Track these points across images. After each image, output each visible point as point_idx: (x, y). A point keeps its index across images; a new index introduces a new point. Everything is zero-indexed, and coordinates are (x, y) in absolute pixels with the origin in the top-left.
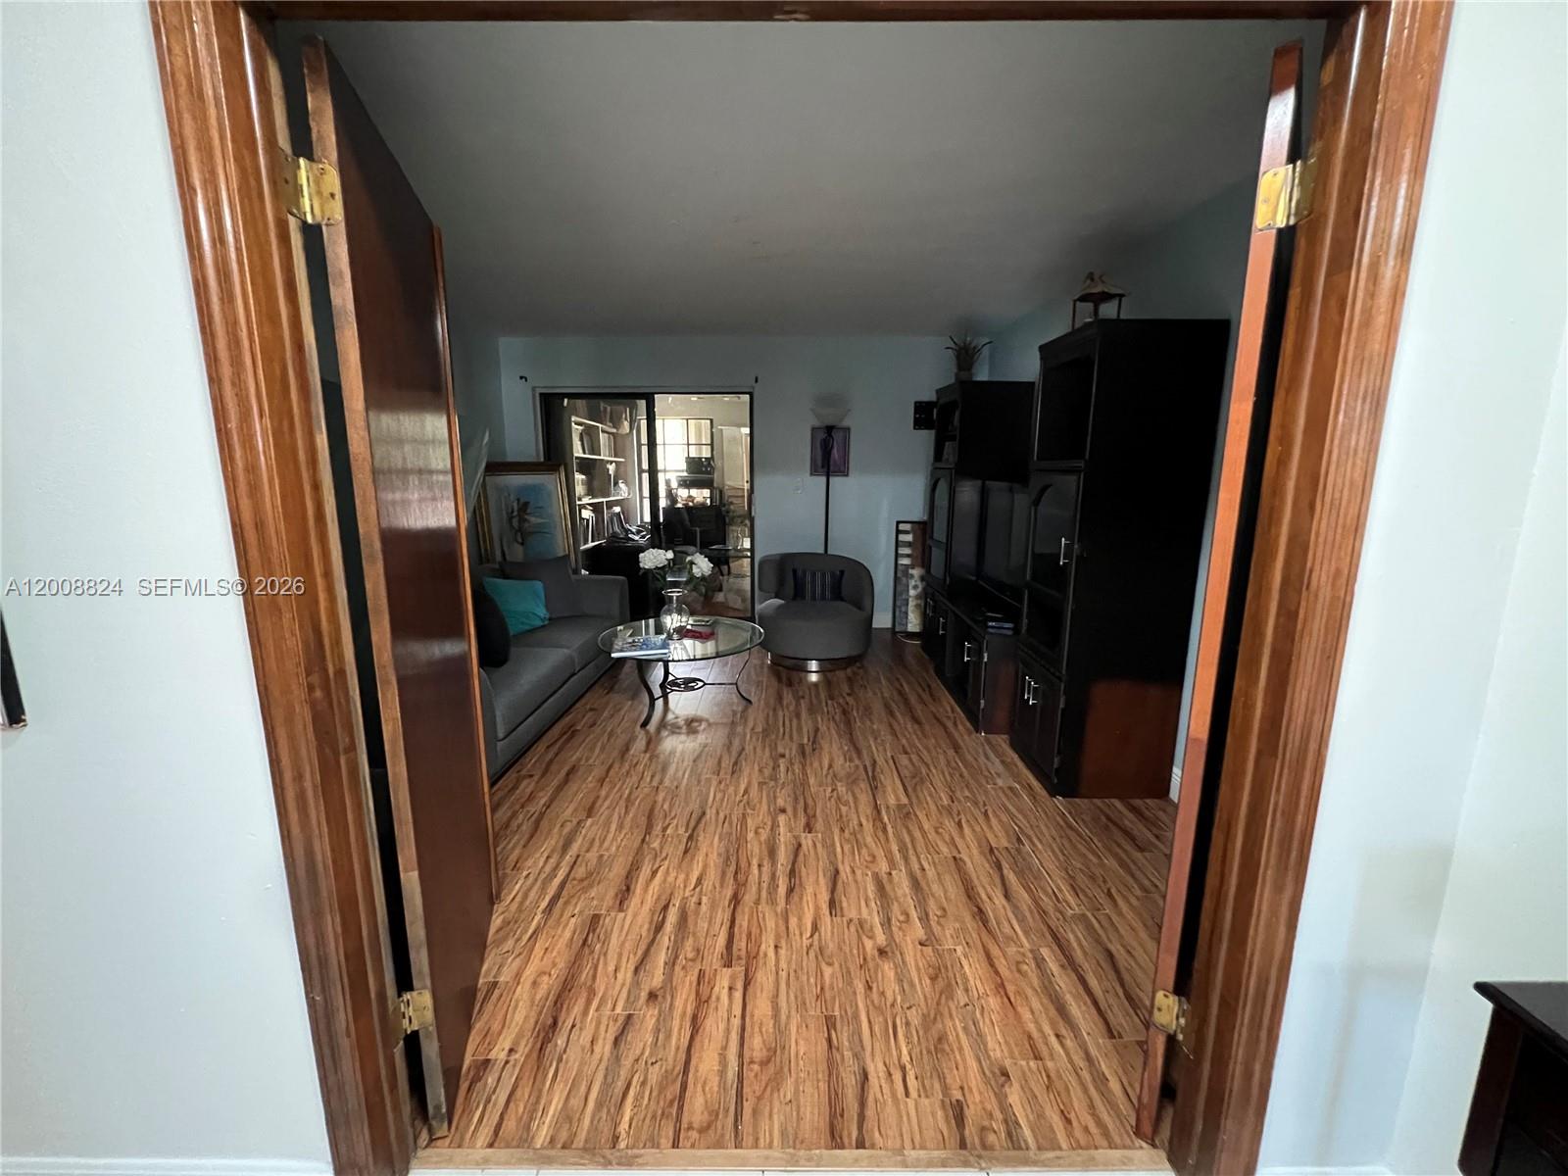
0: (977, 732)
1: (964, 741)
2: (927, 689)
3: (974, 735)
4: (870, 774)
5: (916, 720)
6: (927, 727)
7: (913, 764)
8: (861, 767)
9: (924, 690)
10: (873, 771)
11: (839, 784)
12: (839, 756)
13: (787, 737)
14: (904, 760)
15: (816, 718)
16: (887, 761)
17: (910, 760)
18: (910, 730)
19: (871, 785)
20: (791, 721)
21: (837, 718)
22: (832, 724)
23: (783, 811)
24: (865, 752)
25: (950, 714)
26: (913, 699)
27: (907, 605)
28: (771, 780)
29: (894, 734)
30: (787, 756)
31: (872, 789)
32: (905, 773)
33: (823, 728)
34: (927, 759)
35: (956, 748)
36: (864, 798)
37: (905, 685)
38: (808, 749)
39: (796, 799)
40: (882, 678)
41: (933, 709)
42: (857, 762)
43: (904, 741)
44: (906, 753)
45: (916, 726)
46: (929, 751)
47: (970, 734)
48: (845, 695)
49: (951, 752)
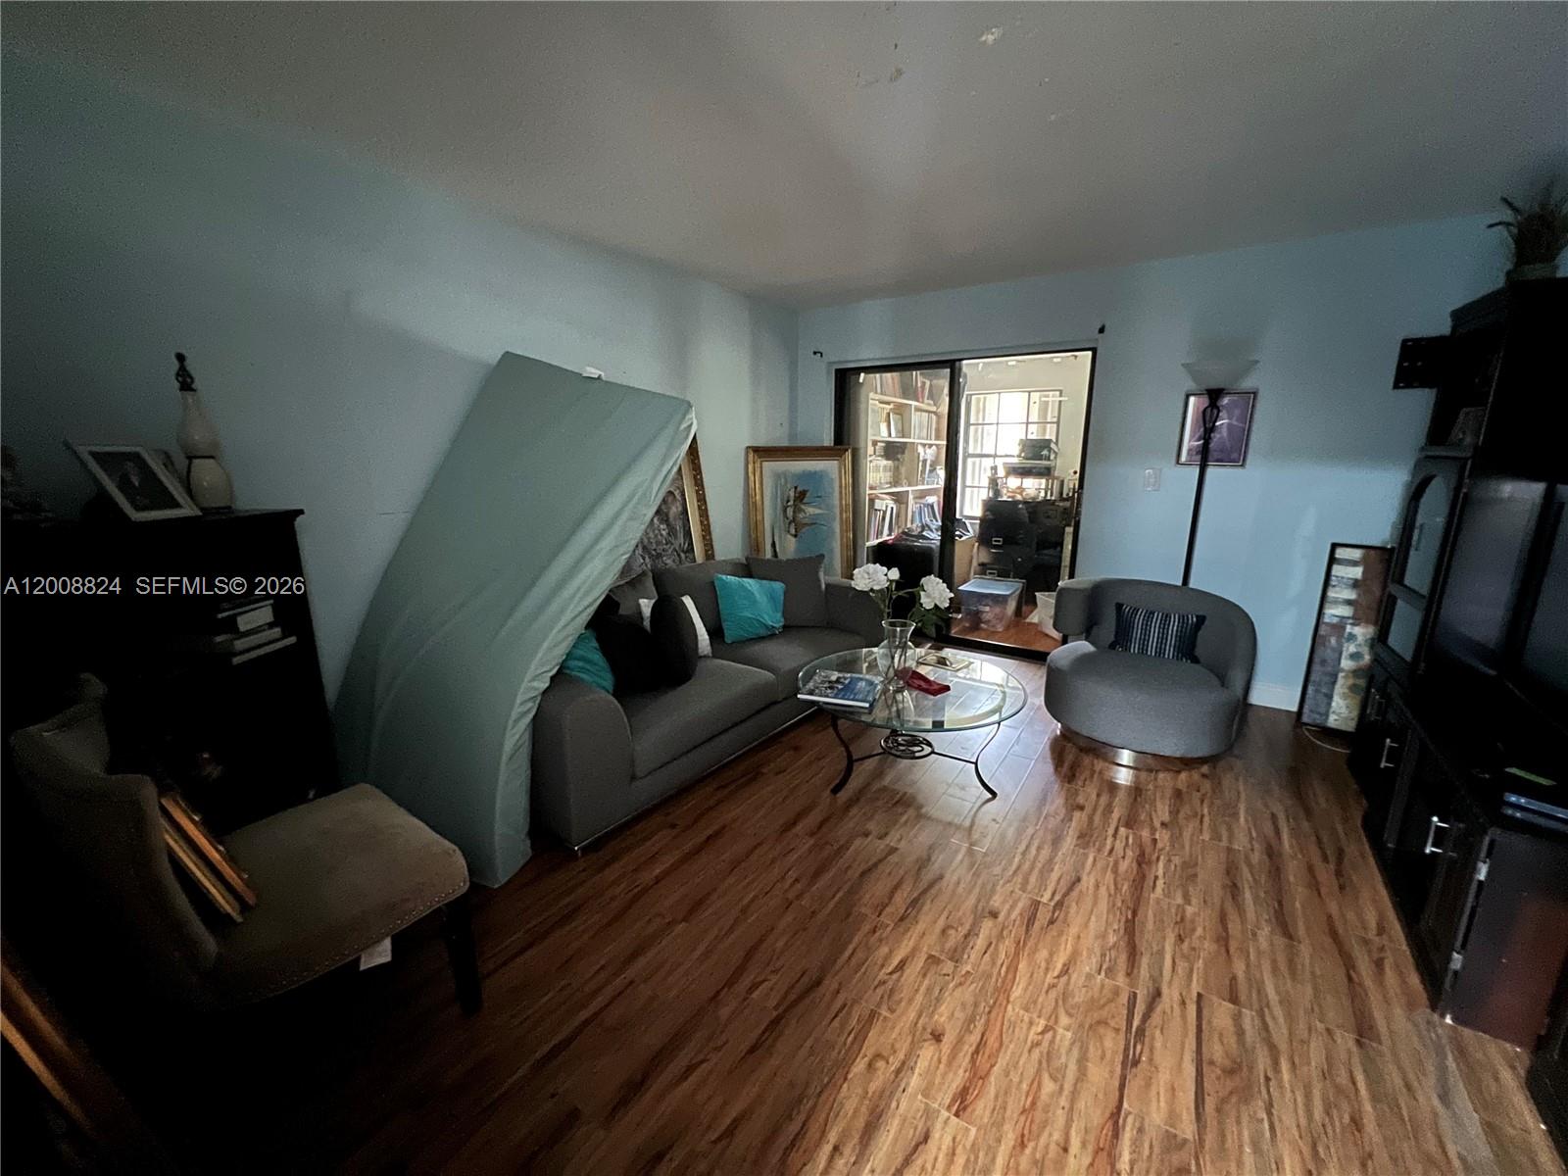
0: (1433, 1007)
1: (1388, 1019)
2: (1332, 858)
3: (1424, 1012)
4: (1136, 1023)
5: (1283, 924)
6: (1305, 950)
7: (1240, 1033)
8: (1124, 999)
9: (1325, 859)
10: (1146, 1017)
11: (1064, 1020)
12: (1090, 951)
13: (1019, 879)
14: (1221, 1014)
15: (1086, 856)
16: (1183, 1003)
17: (1237, 1019)
18: (1264, 944)
19: (1126, 1050)
20: (1039, 849)
21: (1124, 866)
22: (1109, 876)
23: (937, 1037)
24: (1145, 961)
25: (1372, 934)
26: (1293, 872)
27: (1334, 683)
28: (951, 959)
29: (1223, 940)
30: (1001, 917)
31: (1124, 1064)
32: (1216, 1051)
33: (1088, 881)
34: (1280, 1034)
35: (1364, 1031)
36: (1101, 1076)
37: (1285, 836)
38: (1043, 916)
39: (971, 1020)
40: (1242, 808)
41: (1333, 908)
42: (1121, 980)
43: (1239, 968)
44: (1234, 1000)
45: (1280, 941)
46: (1290, 1018)
47: (1411, 1006)
48: (1157, 824)
49: (1346, 1041)
